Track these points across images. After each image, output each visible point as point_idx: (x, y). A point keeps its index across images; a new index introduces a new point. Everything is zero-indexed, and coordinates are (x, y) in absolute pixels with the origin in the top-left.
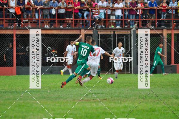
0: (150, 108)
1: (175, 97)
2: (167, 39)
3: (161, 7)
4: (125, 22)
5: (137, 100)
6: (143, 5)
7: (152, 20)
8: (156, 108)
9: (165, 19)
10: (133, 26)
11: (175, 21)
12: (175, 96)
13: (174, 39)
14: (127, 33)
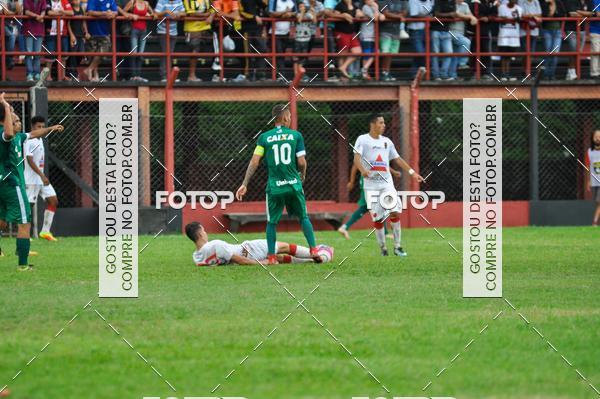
0: (93, 351)
1: (176, 312)
2: (151, 118)
3: (129, 12)
4: (8, 62)
5: (49, 326)
6: (68, 5)
7: (101, 56)
8: (114, 351)
9: (142, 52)
10: (37, 76)
11: (175, 61)
12: (176, 309)
13: (175, 120)
14: (17, 100)
